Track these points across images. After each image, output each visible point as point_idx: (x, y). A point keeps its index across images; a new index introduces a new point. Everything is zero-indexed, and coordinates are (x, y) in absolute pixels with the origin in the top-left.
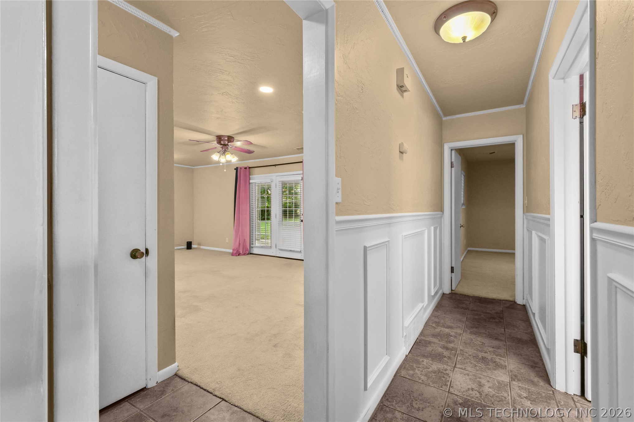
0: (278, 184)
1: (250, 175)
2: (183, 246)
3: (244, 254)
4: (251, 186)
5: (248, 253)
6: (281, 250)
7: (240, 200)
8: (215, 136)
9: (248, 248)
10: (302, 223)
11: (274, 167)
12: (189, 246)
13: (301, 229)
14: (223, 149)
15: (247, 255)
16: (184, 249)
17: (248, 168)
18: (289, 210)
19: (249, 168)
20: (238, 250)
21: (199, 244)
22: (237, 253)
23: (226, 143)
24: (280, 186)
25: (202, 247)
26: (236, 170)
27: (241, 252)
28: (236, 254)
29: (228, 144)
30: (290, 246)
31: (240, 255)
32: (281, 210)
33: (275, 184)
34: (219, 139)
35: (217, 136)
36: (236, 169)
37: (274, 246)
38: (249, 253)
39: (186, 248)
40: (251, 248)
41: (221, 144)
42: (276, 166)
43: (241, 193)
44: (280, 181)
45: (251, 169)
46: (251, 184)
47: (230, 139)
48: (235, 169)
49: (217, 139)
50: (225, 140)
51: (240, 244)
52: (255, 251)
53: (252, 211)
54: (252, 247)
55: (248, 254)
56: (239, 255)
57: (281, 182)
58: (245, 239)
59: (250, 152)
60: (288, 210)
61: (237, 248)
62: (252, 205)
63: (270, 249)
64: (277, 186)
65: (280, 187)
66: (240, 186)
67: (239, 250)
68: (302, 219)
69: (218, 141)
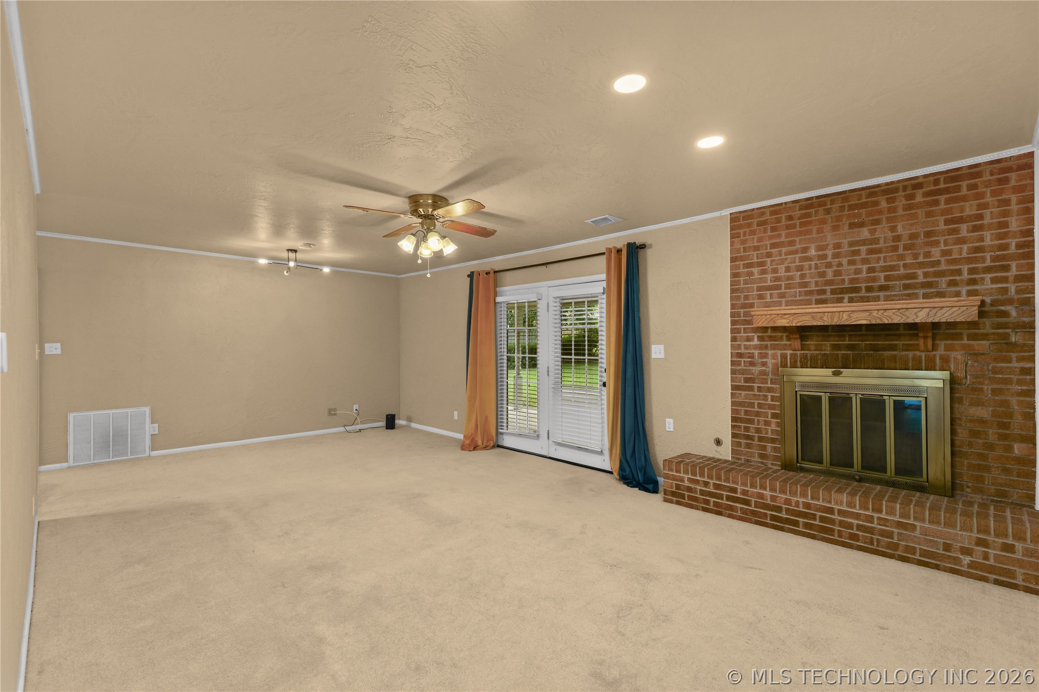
0: (552, 304)
1: (496, 286)
2: (380, 421)
3: (486, 448)
4: (498, 309)
5: (492, 444)
6: (559, 444)
7: (477, 338)
8: (405, 197)
9: (494, 434)
10: (604, 388)
11: (544, 267)
12: (390, 423)
13: (603, 402)
14: (423, 227)
15: (490, 449)
16: (381, 429)
17: (492, 274)
18: (575, 359)
19: (495, 272)
20: (473, 438)
21: (409, 419)
22: (471, 445)
23: (430, 213)
24: (556, 309)
25: (414, 425)
26: (469, 278)
27: (480, 443)
28: (469, 446)
29: (433, 215)
30: (579, 437)
31: (477, 450)
32: (560, 359)
33: (546, 305)
34: (415, 200)
35: (410, 197)
36: (471, 276)
37: (544, 435)
38: (496, 446)
39: (385, 425)
40: (500, 436)
41: (420, 216)
42: (548, 266)
43: (479, 324)
44: (555, 298)
45: (498, 274)
46: (498, 306)
47: (439, 200)
48: (468, 276)
49: (410, 204)
50: (428, 205)
51: (477, 425)
52: (508, 441)
53: (501, 359)
54: (502, 434)
55: (493, 447)
56: (475, 449)
57: (558, 300)
58: (487, 417)
59: (485, 233)
60: (573, 360)
61: (472, 435)
62: (501, 348)
63: (537, 441)
64: (551, 308)
65: (556, 311)
66: (477, 309)
67: (476, 439)
68: (605, 380)
69: (413, 209)
